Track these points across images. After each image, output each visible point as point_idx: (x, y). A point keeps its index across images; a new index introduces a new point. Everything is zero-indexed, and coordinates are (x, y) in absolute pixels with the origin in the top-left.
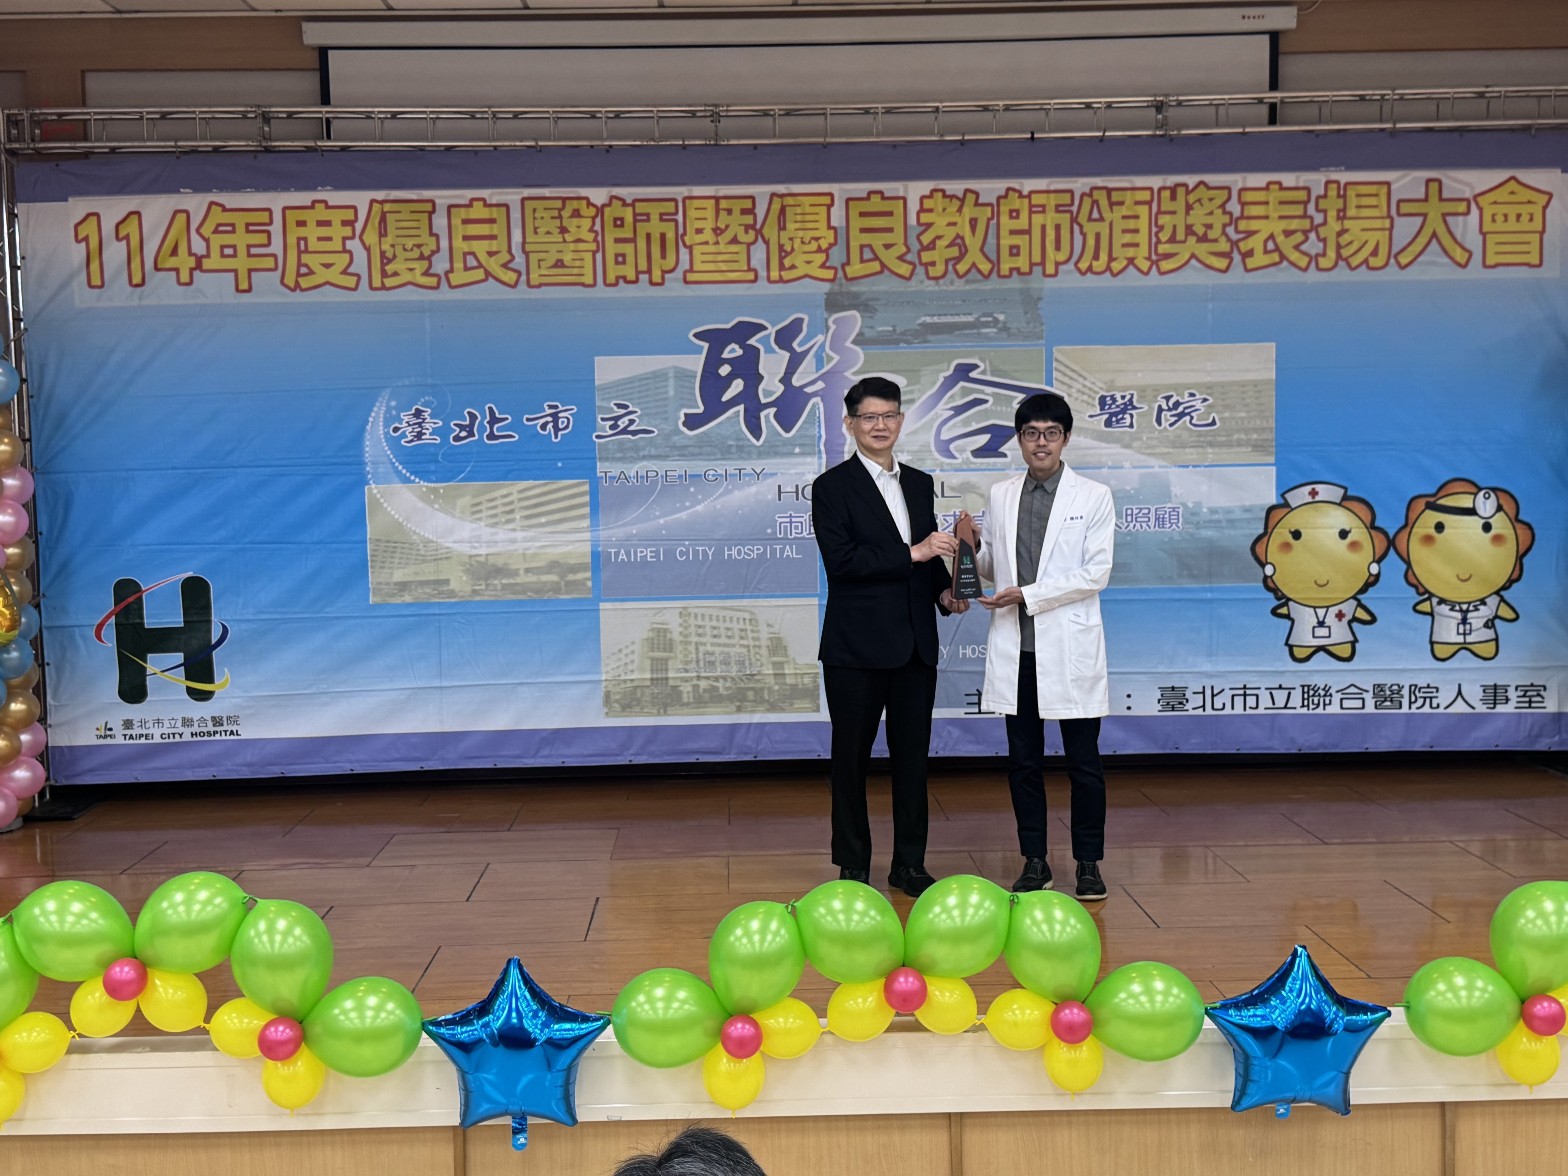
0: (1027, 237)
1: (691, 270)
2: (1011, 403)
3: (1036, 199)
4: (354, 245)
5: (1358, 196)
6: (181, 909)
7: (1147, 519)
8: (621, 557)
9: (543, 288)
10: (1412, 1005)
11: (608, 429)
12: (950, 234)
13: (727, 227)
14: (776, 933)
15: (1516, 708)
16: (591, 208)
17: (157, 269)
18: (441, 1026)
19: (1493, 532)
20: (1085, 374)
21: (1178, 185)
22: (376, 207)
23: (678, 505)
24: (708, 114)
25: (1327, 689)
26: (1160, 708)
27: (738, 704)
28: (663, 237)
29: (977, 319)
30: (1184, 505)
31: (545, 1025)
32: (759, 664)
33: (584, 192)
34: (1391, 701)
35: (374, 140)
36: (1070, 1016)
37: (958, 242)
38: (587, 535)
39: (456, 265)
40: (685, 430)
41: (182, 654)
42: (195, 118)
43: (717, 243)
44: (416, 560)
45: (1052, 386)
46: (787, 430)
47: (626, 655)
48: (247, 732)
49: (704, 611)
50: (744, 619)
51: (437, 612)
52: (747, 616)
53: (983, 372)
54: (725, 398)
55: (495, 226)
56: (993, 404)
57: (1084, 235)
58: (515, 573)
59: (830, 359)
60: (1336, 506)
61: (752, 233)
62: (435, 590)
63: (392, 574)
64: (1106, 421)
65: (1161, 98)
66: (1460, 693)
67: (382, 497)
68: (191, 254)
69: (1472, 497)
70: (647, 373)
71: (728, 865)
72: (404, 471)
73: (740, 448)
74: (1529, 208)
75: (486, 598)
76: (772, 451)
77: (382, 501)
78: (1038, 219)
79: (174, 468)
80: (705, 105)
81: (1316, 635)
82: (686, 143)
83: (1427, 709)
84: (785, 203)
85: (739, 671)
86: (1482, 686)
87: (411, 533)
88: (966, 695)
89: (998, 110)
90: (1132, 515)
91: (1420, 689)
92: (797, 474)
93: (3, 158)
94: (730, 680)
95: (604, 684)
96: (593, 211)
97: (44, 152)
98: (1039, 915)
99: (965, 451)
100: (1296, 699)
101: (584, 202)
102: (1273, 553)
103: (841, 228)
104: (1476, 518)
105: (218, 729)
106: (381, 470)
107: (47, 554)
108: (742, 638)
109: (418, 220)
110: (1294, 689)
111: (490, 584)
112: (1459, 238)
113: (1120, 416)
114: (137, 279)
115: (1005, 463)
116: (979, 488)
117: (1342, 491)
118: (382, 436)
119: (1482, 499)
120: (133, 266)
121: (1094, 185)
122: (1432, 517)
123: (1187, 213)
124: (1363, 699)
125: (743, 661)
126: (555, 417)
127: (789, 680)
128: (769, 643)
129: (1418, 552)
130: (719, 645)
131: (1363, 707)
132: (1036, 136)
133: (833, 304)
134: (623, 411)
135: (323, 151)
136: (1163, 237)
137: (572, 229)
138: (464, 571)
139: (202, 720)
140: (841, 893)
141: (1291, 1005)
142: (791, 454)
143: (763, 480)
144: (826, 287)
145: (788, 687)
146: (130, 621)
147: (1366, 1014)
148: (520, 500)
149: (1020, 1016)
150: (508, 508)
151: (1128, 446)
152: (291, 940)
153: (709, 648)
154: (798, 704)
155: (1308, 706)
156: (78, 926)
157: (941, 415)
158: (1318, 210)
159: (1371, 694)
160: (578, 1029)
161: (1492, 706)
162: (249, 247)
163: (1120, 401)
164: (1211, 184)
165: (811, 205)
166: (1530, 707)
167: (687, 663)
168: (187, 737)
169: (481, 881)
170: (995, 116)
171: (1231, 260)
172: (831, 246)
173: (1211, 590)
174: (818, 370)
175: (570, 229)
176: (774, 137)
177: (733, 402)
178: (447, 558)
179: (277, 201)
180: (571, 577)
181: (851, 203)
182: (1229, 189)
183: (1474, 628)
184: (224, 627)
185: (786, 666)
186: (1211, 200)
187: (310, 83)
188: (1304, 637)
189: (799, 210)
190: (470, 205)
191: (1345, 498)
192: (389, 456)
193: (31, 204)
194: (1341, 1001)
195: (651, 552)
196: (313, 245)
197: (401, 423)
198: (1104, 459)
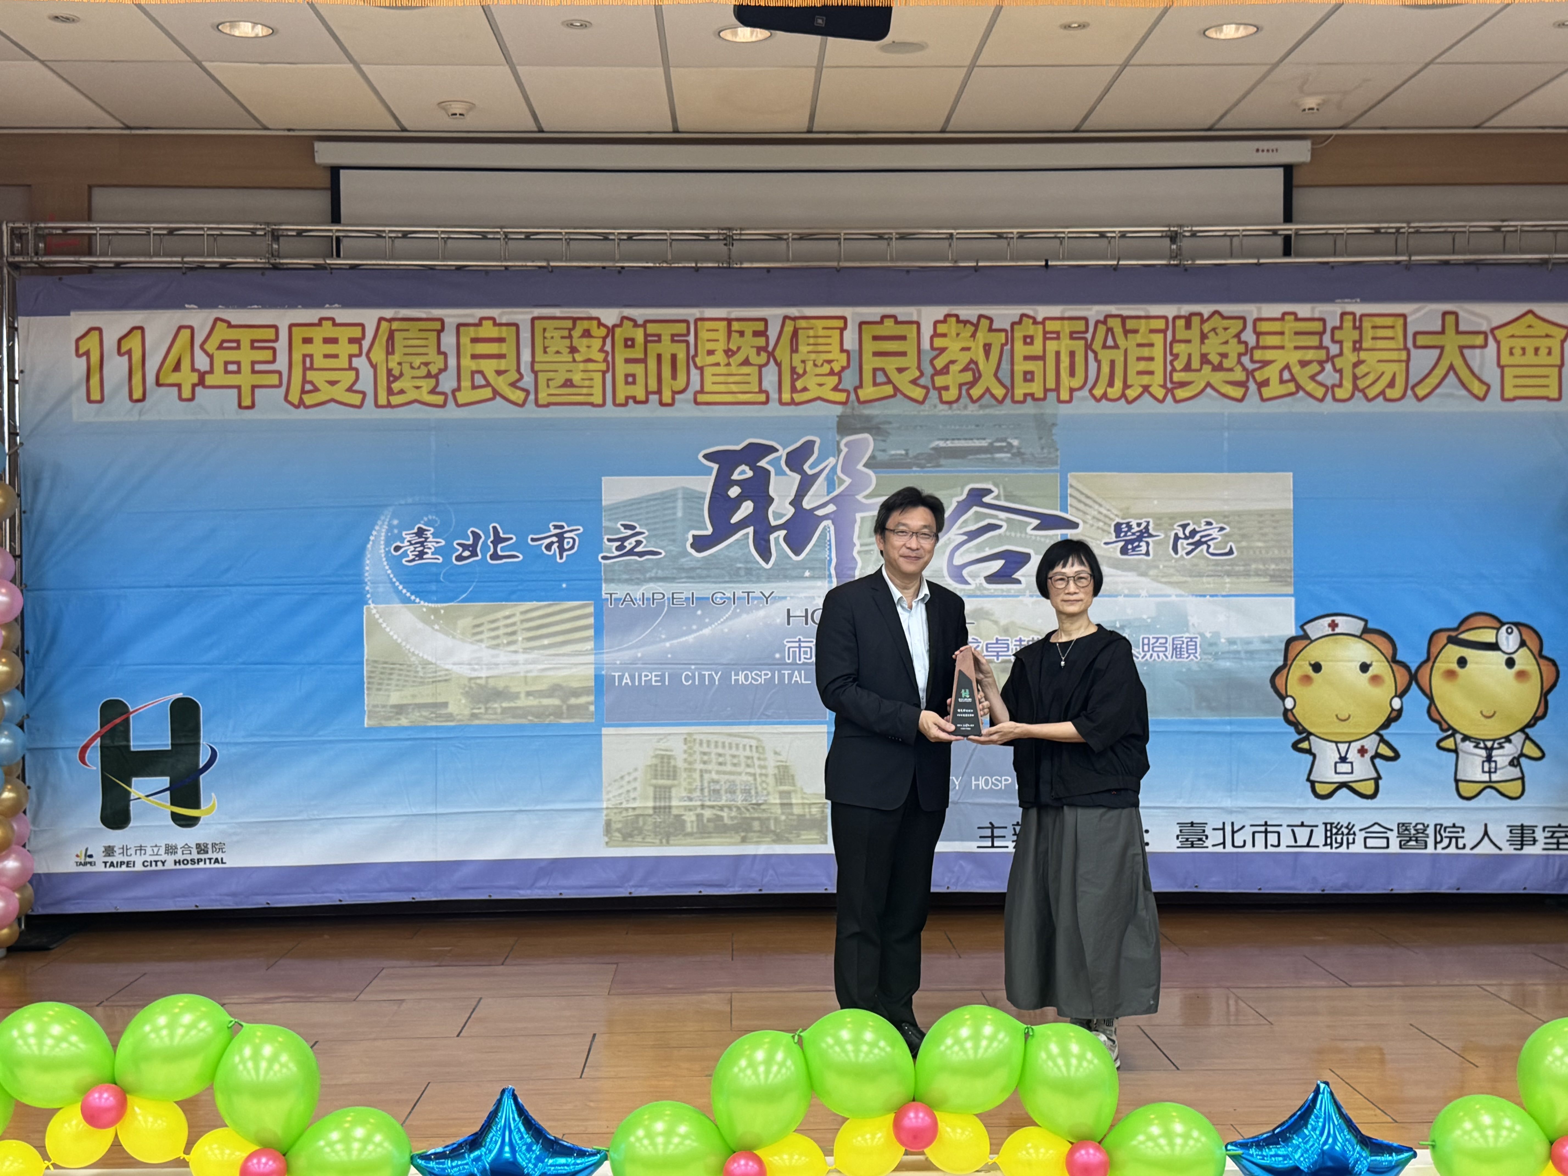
0: (1041, 363)
1: (702, 391)
2: (1025, 529)
3: (1051, 326)
4: (360, 363)
5: (1374, 327)
6: (164, 1032)
7: (1164, 649)
8: (625, 681)
9: (552, 407)
10: (1438, 1144)
11: (614, 550)
12: (964, 359)
13: (739, 348)
14: (782, 1064)
15: (1544, 849)
16: (602, 328)
17: (158, 384)
18: (431, 1159)
19: (1517, 668)
20: (1100, 500)
21: (1192, 314)
22: (384, 324)
23: (684, 628)
24: (721, 237)
25: (1350, 827)
26: (1179, 845)
27: (743, 834)
28: (674, 357)
29: (991, 444)
30: (1202, 635)
31: (539, 1159)
32: (765, 792)
33: (594, 312)
34: (1417, 841)
35: (385, 259)
36: (1085, 1157)
37: (971, 366)
38: (591, 658)
39: (463, 384)
40: (692, 551)
41: (168, 779)
42: (203, 235)
43: (728, 364)
44: (414, 682)
45: (1067, 512)
46: (797, 553)
47: (629, 782)
48: (232, 860)
49: (710, 737)
50: (751, 746)
51: (434, 736)
52: (754, 743)
53: (997, 498)
54: (734, 520)
55: (504, 345)
56: (1007, 530)
57: (1099, 362)
58: (516, 696)
59: (842, 482)
60: (1356, 639)
61: (764, 355)
62: (432, 713)
63: (389, 696)
64: (1122, 548)
65: (1176, 229)
66: (1486, 833)
67: (381, 617)
68: (193, 369)
69: (1495, 631)
70: (654, 494)
71: (731, 1001)
72: (404, 591)
73: (749, 572)
74: (1548, 342)
75: (485, 722)
76: (782, 573)
77: (381, 621)
78: (1052, 346)
79: (168, 586)
80: (719, 229)
81: (1338, 771)
82: (699, 265)
83: (1452, 850)
84: (797, 326)
85: (745, 800)
86: (1508, 826)
87: (410, 655)
88: (979, 828)
89: (1013, 238)
90: (1148, 644)
91: (1445, 828)
92: (806, 597)
93: (5, 271)
94: (734, 809)
95: (605, 812)
96: (603, 332)
97: (47, 265)
98: (1054, 1049)
99: (979, 576)
100: (1319, 838)
101: (595, 323)
102: (1294, 687)
103: (854, 351)
104: (1499, 653)
105: (203, 856)
106: (381, 590)
107: (33, 673)
108: (748, 766)
109: (427, 339)
110: (1317, 826)
111: (490, 708)
112: (1476, 370)
113: (1136, 544)
114: (137, 395)
115: (1019, 590)
116: (992, 614)
117: (1362, 624)
118: (383, 555)
119: (1505, 634)
120: (134, 381)
121: (1109, 313)
122: (1454, 652)
123: (1202, 342)
124: (1388, 838)
125: (750, 790)
126: (561, 537)
127: (797, 811)
128: (776, 771)
129: (1439, 686)
130: (725, 773)
131: (1388, 847)
132: (1050, 263)
133: (845, 426)
134: (630, 532)
135: (332, 269)
136: (1179, 365)
137: (583, 349)
138: (462, 693)
139: (186, 847)
140: (849, 1023)
141: (1313, 1145)
142: (801, 578)
143: (772, 603)
144: (839, 410)
145: (795, 817)
146: (116, 744)
147: (1391, 1155)
148: (522, 621)
149: (1034, 1155)
150: (510, 630)
151: (1144, 574)
152: (276, 1067)
153: (715, 776)
154: (805, 836)
155: (1331, 844)
156: (57, 1050)
157: (954, 540)
158: (1333, 341)
159: (1395, 833)
160: (574, 1164)
161: (1519, 847)
162: (253, 363)
163: (1136, 529)
164: (1225, 314)
165: (824, 328)
166: (1558, 849)
167: (691, 791)
168: (170, 865)
169: (473, 1016)
170: (1009, 244)
171: (1247, 389)
172: (843, 369)
173: (1230, 723)
174: (829, 493)
175: (579, 349)
176: (788, 260)
177: (743, 524)
178: (446, 680)
179: (283, 318)
180: (573, 701)
181: (864, 326)
182: (1244, 319)
183: (1499, 766)
184: (213, 750)
185: (793, 795)
186: (1226, 329)
187: (321, 201)
188: (1326, 772)
189: (811, 333)
190: (479, 324)
191: (1366, 630)
192: (389, 575)
193: (32, 318)
194: (1365, 1142)
195: (656, 676)
196: (319, 362)
197: (402, 541)
198: (1120, 588)
